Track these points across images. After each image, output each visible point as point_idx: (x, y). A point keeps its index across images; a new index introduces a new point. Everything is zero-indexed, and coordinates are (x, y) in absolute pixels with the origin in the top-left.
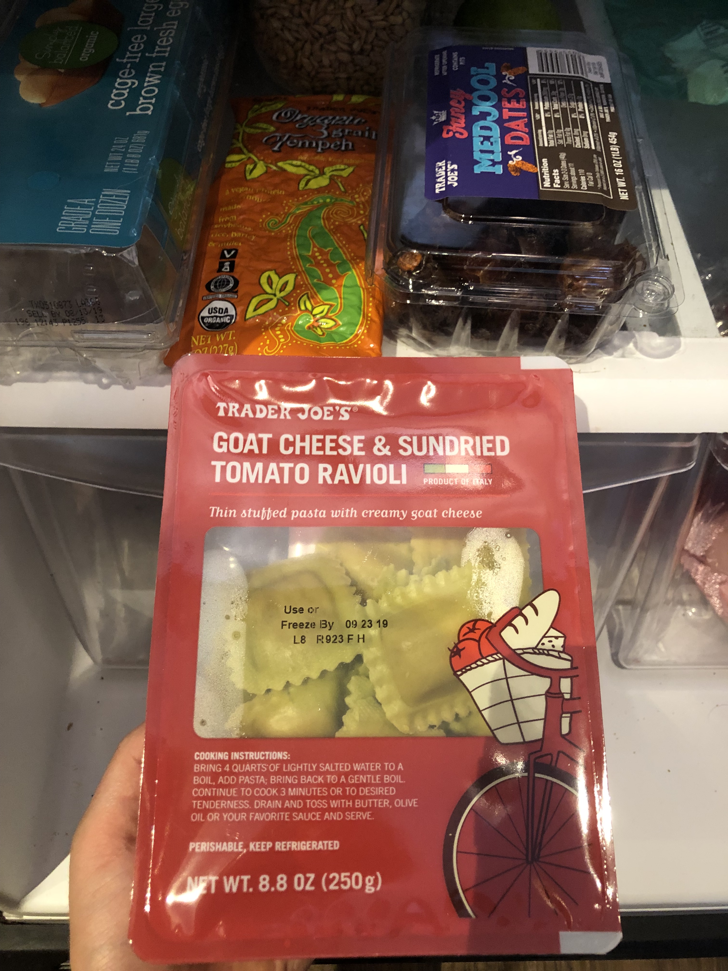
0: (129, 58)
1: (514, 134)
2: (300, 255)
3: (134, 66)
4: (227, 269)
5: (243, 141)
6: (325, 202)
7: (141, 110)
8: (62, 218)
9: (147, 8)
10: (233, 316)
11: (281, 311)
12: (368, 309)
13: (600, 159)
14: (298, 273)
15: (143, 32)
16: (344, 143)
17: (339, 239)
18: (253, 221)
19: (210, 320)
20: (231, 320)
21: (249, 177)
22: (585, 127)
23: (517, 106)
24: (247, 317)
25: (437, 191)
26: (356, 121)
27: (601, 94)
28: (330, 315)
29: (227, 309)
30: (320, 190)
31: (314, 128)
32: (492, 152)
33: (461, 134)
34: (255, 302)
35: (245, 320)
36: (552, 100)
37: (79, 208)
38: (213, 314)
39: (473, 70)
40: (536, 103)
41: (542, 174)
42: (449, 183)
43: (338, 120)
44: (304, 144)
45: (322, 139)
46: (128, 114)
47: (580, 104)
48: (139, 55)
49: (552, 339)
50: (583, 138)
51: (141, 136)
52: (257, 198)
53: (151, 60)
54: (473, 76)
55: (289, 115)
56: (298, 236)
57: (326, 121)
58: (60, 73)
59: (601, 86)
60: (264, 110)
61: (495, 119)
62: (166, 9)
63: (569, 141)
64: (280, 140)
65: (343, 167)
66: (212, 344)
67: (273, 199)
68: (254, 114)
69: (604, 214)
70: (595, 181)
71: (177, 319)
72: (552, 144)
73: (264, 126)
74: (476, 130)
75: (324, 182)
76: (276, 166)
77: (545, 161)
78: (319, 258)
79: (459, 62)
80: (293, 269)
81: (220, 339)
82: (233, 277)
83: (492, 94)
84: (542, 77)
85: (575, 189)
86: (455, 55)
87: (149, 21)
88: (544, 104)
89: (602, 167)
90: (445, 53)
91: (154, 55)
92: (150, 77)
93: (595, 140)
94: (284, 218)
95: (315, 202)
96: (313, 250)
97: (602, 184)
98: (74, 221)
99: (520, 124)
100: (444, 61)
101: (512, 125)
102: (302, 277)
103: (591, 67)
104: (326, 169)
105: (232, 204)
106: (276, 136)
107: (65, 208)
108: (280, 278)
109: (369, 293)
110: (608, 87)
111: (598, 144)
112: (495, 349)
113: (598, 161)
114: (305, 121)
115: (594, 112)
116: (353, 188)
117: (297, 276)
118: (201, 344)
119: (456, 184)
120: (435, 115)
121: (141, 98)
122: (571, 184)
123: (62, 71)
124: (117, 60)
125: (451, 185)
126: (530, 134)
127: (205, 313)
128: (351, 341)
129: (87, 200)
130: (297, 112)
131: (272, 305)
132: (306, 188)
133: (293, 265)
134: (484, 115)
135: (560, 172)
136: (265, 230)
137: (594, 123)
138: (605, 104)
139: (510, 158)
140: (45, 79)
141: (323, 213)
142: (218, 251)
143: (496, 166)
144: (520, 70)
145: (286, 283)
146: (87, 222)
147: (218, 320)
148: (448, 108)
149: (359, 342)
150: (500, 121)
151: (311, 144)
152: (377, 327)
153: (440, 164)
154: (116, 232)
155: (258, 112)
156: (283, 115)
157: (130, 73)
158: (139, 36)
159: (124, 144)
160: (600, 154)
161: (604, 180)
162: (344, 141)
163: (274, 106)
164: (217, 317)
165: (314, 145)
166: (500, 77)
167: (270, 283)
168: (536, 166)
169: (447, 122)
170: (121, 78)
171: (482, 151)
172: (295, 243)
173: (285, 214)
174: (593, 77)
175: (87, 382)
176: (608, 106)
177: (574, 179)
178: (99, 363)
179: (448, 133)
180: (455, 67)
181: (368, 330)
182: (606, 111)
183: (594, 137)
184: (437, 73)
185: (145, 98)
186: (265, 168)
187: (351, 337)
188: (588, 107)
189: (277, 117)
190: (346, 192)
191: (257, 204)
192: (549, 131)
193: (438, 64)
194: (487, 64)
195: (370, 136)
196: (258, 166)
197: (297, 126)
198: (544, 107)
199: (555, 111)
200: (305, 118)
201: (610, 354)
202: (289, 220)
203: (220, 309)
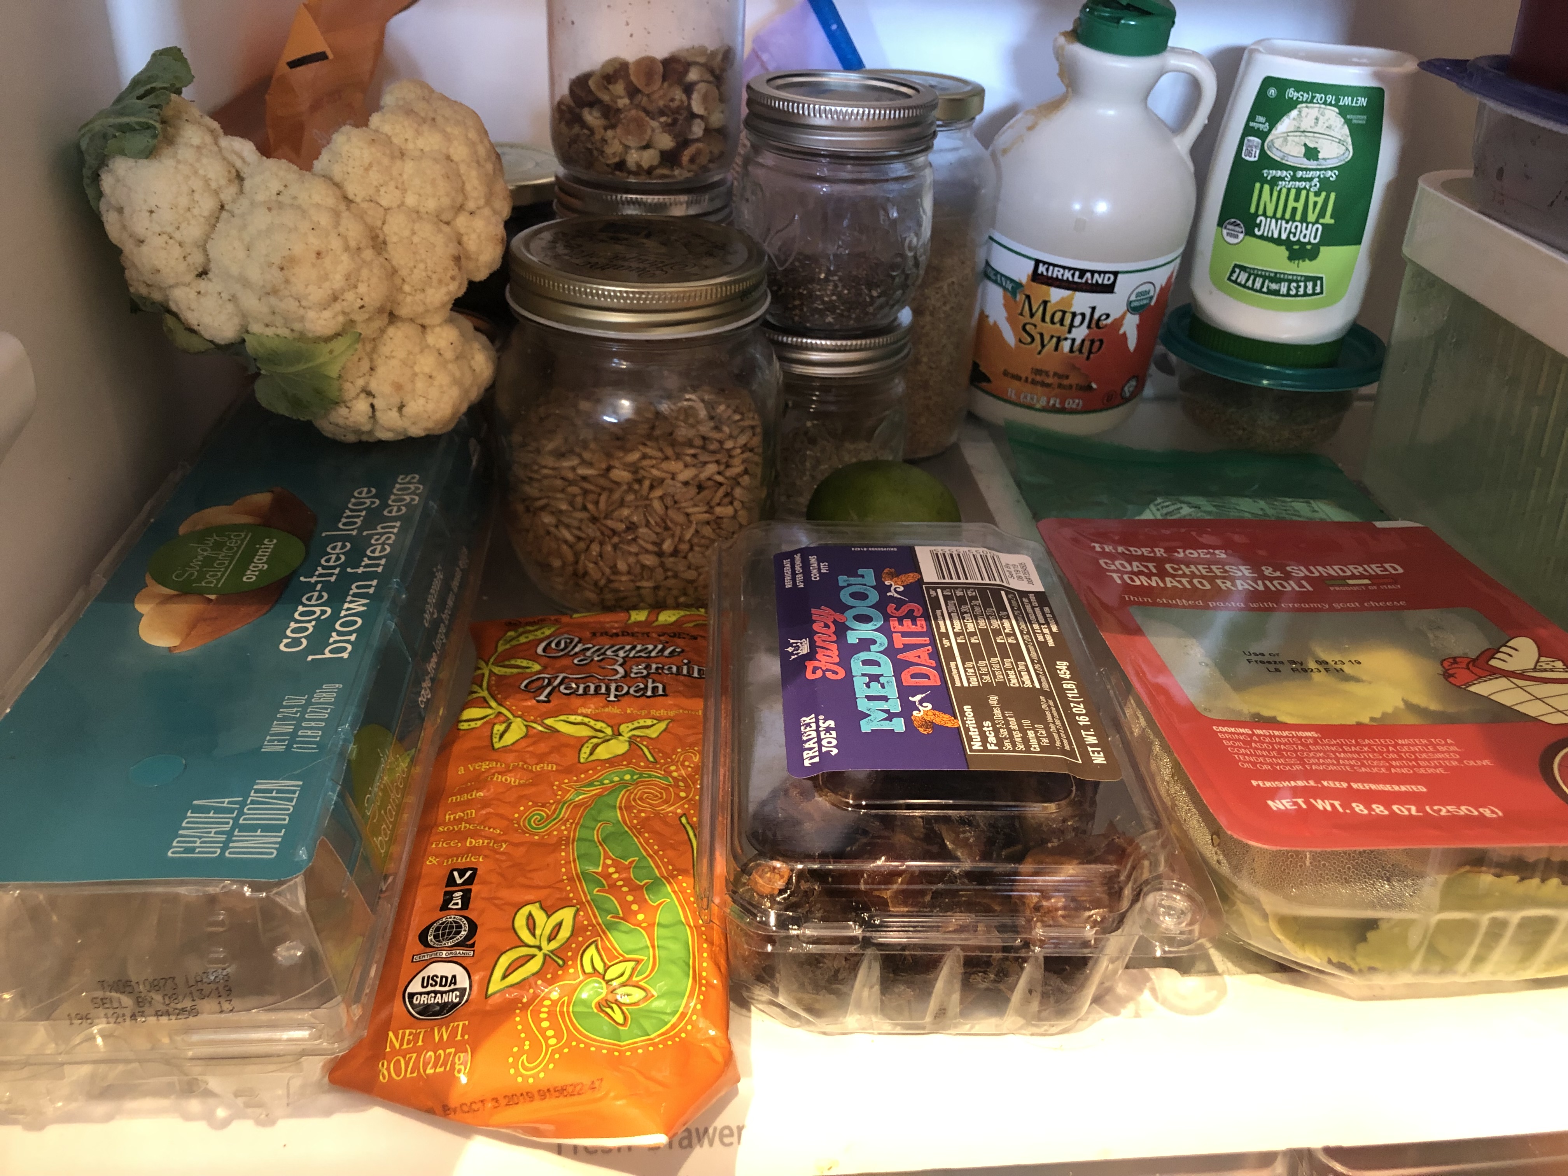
0: (320, 575)
1: (914, 669)
2: (582, 873)
3: (327, 586)
4: (457, 904)
5: (488, 689)
6: (622, 779)
7: (331, 652)
8: (181, 832)
9: (354, 504)
10: (465, 989)
11: (549, 976)
12: (700, 964)
13: (1051, 703)
14: (580, 906)
15: (344, 539)
16: (650, 685)
17: (648, 843)
18: (502, 816)
19: (424, 999)
20: (461, 997)
21: (497, 746)
22: (1019, 657)
23: (913, 628)
24: (490, 991)
25: (807, 763)
26: (667, 653)
27: (1033, 608)
28: (635, 979)
29: (454, 977)
30: (613, 762)
31: (602, 664)
32: (885, 699)
33: (835, 673)
34: (504, 961)
35: (487, 996)
36: (964, 618)
37: (211, 815)
38: (429, 989)
39: (842, 580)
40: (941, 623)
41: (967, 730)
42: (824, 750)
43: (640, 651)
44: (587, 688)
45: (616, 681)
46: (310, 658)
47: (1006, 623)
48: (337, 571)
49: (1016, 997)
50: (1020, 672)
51: (327, 694)
52: (511, 779)
53: (356, 577)
54: (844, 587)
55: (563, 645)
56: (579, 839)
57: (621, 654)
58: (210, 600)
59: (1031, 596)
60: (523, 640)
61: (882, 649)
62: (385, 505)
63: (1000, 677)
64: (549, 684)
65: (649, 722)
66: (426, 1048)
67: (538, 779)
68: (508, 646)
69: (1074, 788)
70: (1050, 736)
71: (364, 999)
72: (974, 682)
73: (524, 663)
74: (857, 666)
75: (619, 747)
76: (542, 724)
77: (967, 709)
78: (616, 876)
79: (819, 569)
80: (572, 899)
81: (441, 1037)
82: (466, 918)
83: (872, 612)
84: (944, 587)
85: (1021, 752)
86: (813, 559)
87: (355, 523)
88: (952, 624)
89: (1055, 714)
90: (798, 557)
91: (360, 570)
92: (351, 602)
93: (1037, 675)
94: (555, 810)
95: (606, 781)
96: (604, 863)
97: (1062, 741)
98: (200, 837)
99: (923, 654)
100: (798, 569)
101: (909, 656)
102: (586, 913)
103: (1012, 569)
104: (623, 728)
105: (469, 790)
106: (543, 678)
107: (189, 814)
108: (549, 916)
109: (700, 934)
110: (1041, 597)
111: (1043, 679)
112: (923, 1018)
113: (1049, 706)
114: (588, 653)
115: (1028, 633)
116: (666, 756)
117: (577, 911)
118: (405, 1046)
119: (835, 751)
120: (791, 645)
121: (334, 634)
122: (1014, 743)
123: (213, 597)
124: (302, 579)
125: (828, 752)
126: (939, 668)
127: (415, 986)
128: (674, 1027)
129: (227, 800)
130: (576, 640)
131: (534, 966)
132: (593, 758)
133: (570, 891)
134: (865, 644)
135: (994, 725)
136: (524, 833)
137: (1031, 648)
138: (1042, 621)
139: (914, 707)
140: (185, 610)
141: (620, 798)
142: (444, 874)
143: (895, 720)
144: (911, 578)
145: (560, 925)
146: (223, 838)
147: (438, 999)
148: (810, 634)
149: (689, 1027)
150: (890, 652)
151: (598, 688)
152: (717, 996)
153: (807, 720)
154: (272, 853)
155: (514, 643)
156: (553, 645)
157: (320, 597)
158: (340, 544)
159: (298, 706)
160: (1049, 695)
161: (1063, 735)
162: (650, 681)
163: (539, 633)
164: (436, 992)
165: (603, 690)
166: (882, 589)
167: (531, 926)
168: (956, 718)
169: (811, 655)
170: (305, 605)
171: (870, 698)
172: (575, 850)
173: (558, 802)
174: (1016, 584)
175: (188, 1117)
176: (1048, 624)
177: (1018, 736)
178: (214, 1083)
179: (814, 672)
180: (815, 575)
181: (703, 1003)
182: (1046, 631)
183: (1035, 670)
184: (789, 585)
185: (340, 634)
186: (524, 729)
187: (674, 1020)
188: (1019, 627)
189: (544, 650)
190: (656, 762)
191: (509, 787)
192: (968, 664)
193: (790, 572)
194: (860, 571)
195: (690, 674)
196: (513, 726)
197: (576, 661)
198: (953, 628)
199: (972, 634)
200: (588, 649)
201: (1116, 1013)
202: (564, 813)
203: (442, 977)
